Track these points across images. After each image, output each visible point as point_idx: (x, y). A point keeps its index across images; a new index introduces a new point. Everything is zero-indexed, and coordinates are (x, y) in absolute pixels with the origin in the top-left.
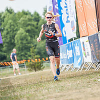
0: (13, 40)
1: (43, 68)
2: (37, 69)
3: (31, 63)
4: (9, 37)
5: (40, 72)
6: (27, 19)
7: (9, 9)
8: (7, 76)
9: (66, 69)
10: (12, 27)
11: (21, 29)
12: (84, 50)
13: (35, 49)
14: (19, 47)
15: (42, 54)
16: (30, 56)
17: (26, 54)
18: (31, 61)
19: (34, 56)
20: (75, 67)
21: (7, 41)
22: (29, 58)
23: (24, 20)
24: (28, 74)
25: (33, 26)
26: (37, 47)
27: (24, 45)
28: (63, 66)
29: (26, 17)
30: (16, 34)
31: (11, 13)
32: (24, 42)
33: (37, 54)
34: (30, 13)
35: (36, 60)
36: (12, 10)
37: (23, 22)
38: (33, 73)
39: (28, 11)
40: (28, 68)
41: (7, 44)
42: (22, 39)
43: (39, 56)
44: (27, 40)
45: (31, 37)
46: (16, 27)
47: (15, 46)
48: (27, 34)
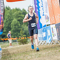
0: (10, 26)
1: (28, 43)
2: (24, 43)
3: (21, 40)
4: (7, 24)
5: (26, 45)
6: (18, 13)
7: (7, 7)
8: (6, 47)
9: (41, 43)
10: (9, 18)
11: (15, 19)
12: (53, 32)
13: (23, 31)
14: (13, 30)
15: (27, 34)
16: (20, 35)
17: (18, 34)
18: (20, 39)
19: (23, 35)
20: (47, 42)
21: (7, 26)
22: (20, 37)
23: (16, 14)
24: (19, 46)
25: (22, 17)
26: (24, 30)
27: (16, 29)
28: (40, 42)
29: (17, 12)
30: (11, 22)
31: (9, 9)
32: (17, 27)
33: (24, 35)
34: (20, 10)
35: (24, 38)
36: (9, 8)
37: (16, 15)
38: (22, 45)
39: (19, 8)
40: (19, 43)
41: (6, 28)
42: (15, 25)
43: (25, 36)
44: (18, 26)
45: (21, 24)
46: (12, 18)
47: (11, 29)
48: (18, 22)
